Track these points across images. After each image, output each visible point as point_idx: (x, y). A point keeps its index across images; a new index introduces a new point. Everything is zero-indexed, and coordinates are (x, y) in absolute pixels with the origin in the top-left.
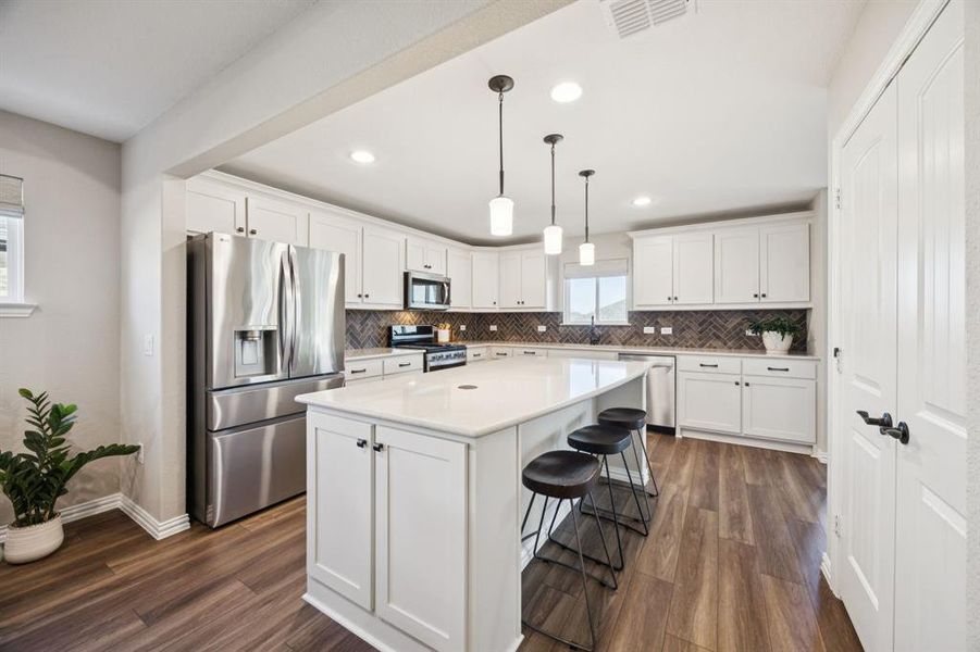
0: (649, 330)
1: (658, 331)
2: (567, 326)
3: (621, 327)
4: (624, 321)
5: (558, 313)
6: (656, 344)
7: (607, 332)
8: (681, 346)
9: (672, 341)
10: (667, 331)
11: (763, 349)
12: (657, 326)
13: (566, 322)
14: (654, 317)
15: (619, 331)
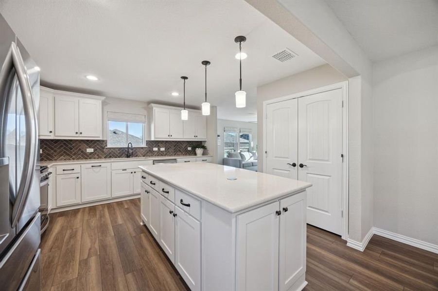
0: (155, 149)
1: (159, 149)
2: (110, 148)
3: (142, 148)
4: (144, 145)
5: (103, 141)
6: (158, 155)
7: (135, 151)
8: (168, 155)
9: (165, 153)
10: (163, 149)
11: (195, 154)
12: (159, 147)
13: (109, 146)
14: (157, 143)
15: (142, 150)
